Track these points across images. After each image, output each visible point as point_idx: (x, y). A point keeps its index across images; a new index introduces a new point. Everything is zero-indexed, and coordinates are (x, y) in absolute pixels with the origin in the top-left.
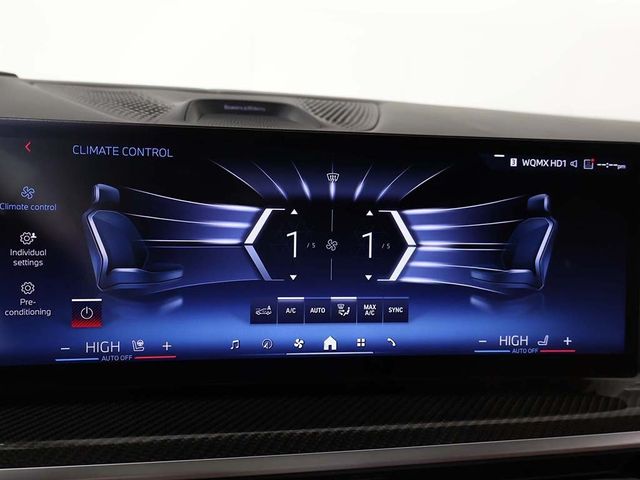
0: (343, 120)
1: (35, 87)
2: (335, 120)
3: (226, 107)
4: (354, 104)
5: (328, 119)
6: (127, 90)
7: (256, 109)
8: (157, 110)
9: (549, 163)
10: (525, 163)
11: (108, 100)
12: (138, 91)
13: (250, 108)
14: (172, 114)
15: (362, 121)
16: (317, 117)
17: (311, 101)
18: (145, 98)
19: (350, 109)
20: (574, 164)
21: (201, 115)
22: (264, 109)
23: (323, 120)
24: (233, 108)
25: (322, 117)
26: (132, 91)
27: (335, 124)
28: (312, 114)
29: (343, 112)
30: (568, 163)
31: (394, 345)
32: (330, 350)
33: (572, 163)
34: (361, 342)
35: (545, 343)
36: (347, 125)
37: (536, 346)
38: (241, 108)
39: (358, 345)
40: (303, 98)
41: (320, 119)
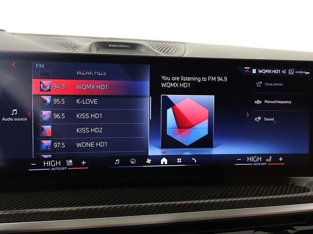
0: (168, 51)
1: (15, 36)
2: (164, 52)
3: (110, 45)
4: (172, 44)
5: (160, 51)
6: (61, 38)
7: (125, 46)
8: (75, 47)
9: (272, 71)
10: (260, 71)
12: (66, 38)
13: (122, 46)
14: (83, 48)
15: (177, 52)
16: (155, 50)
17: (151, 42)
18: (70, 41)
19: (171, 46)
20: (284, 72)
21: (98, 50)
22: (129, 47)
23: (158, 52)
24: (113, 46)
25: (157, 50)
26: (63, 38)
27: (164, 53)
28: (151, 47)
29: (167, 48)
30: (281, 72)
31: (196, 161)
32: (164, 164)
33: (283, 72)
34: (179, 160)
35: (270, 160)
36: (170, 53)
37: (266, 162)
38: (117, 46)
39: (178, 162)
40: (147, 41)
41: (156, 51)
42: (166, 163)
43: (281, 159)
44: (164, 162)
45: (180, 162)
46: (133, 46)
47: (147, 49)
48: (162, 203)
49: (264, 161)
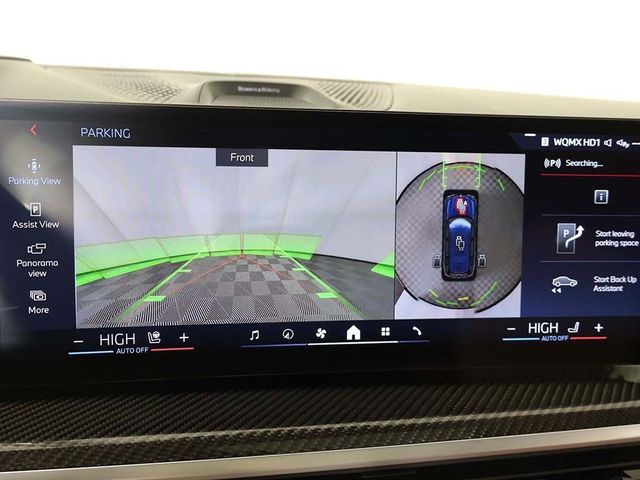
0: (358, 101)
1: (49, 71)
2: (350, 101)
3: (240, 89)
4: (366, 85)
5: (343, 100)
6: (140, 74)
7: (270, 90)
8: (170, 92)
9: (582, 142)
10: (557, 142)
11: (121, 83)
12: (153, 74)
13: (264, 89)
14: (185, 95)
15: (377, 100)
16: (332, 98)
17: (324, 83)
18: (159, 81)
19: (363, 90)
20: (608, 143)
21: (215, 97)
22: (278, 91)
23: (338, 101)
24: (247, 89)
25: (337, 97)
26: (146, 74)
27: (350, 104)
28: (327, 95)
29: (357, 93)
30: (602, 143)
31: (420, 333)
32: (354, 340)
33: (606, 143)
34: (386, 331)
35: (576, 329)
36: (363, 104)
37: (567, 333)
38: (255, 90)
39: (383, 334)
40: (316, 80)
41: (335, 100)
42: (358, 337)
43: (599, 328)
44: (354, 336)
45: (388, 334)
46: (287, 90)
47: (316, 94)
48: (350, 425)
49: (563, 331)
